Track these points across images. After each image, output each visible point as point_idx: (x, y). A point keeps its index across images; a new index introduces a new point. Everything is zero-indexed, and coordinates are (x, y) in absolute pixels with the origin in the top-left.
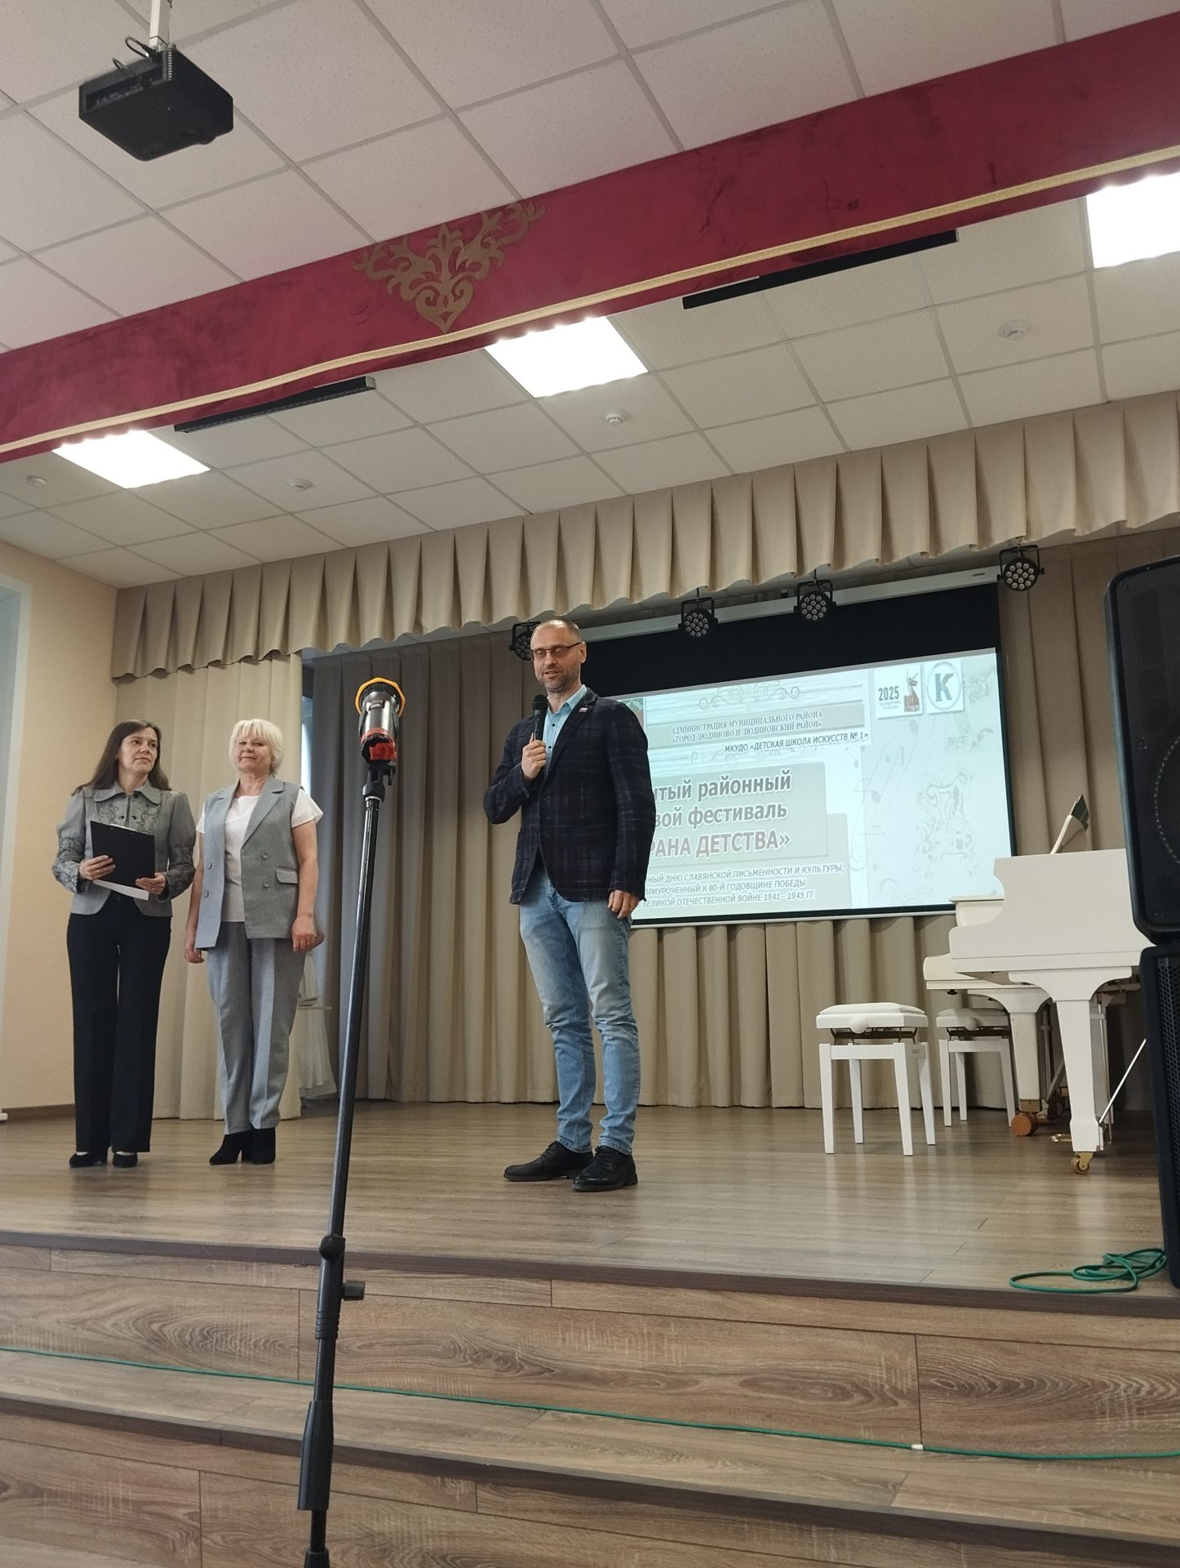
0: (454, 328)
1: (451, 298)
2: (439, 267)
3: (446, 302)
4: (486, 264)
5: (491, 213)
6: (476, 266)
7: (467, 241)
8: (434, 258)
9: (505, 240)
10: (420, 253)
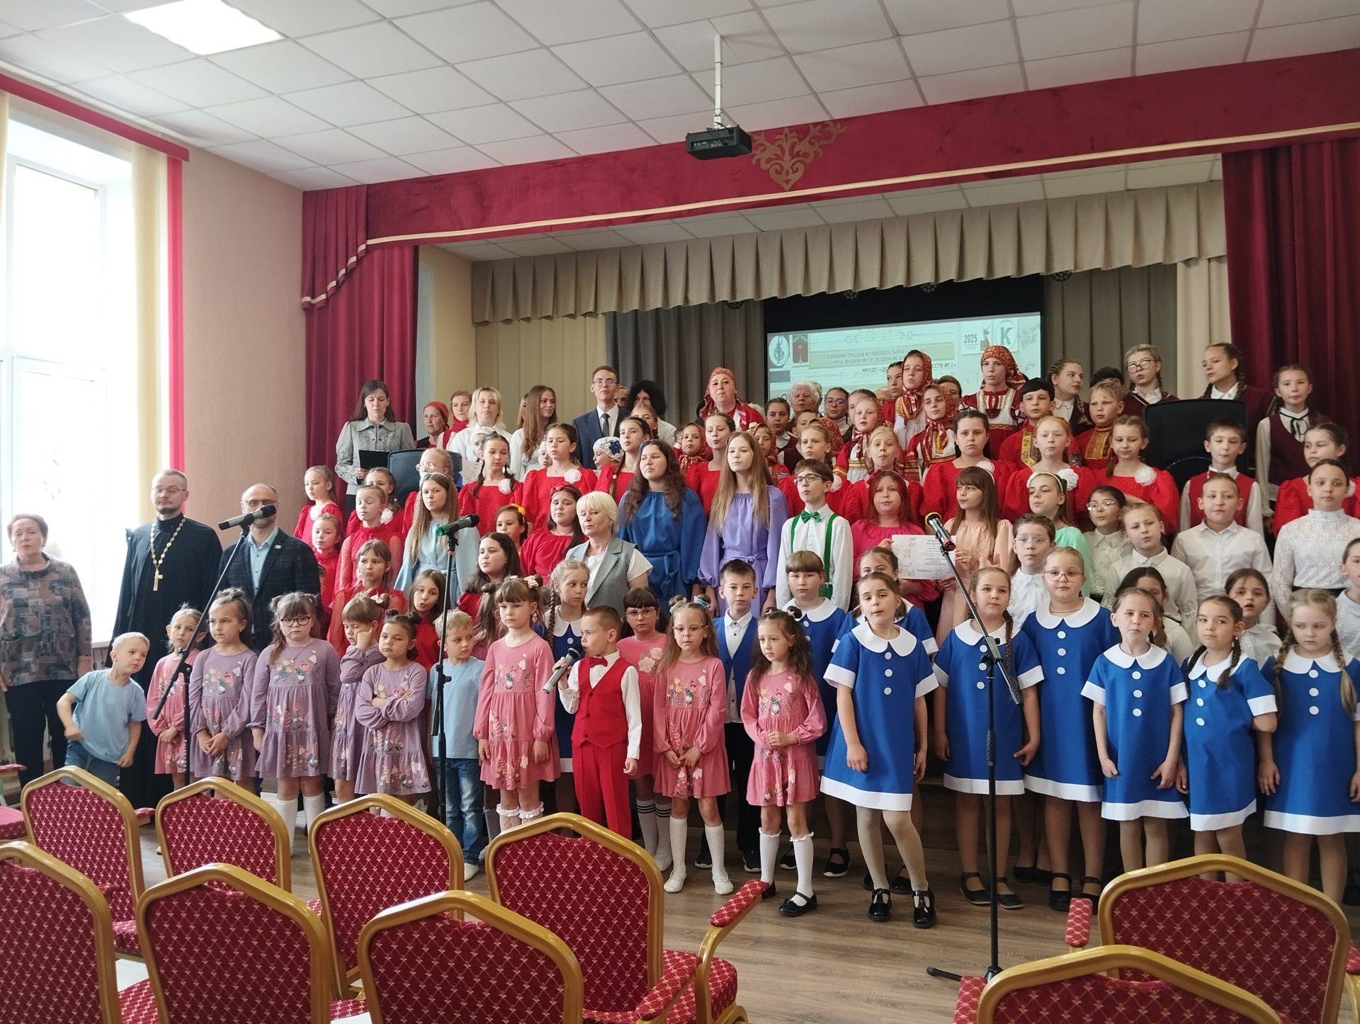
0: (792, 189)
1: (791, 171)
2: (783, 153)
3: (787, 173)
4: (812, 155)
5: (815, 124)
6: (806, 155)
7: (800, 140)
8: (780, 146)
9: (824, 142)
10: (772, 141)
